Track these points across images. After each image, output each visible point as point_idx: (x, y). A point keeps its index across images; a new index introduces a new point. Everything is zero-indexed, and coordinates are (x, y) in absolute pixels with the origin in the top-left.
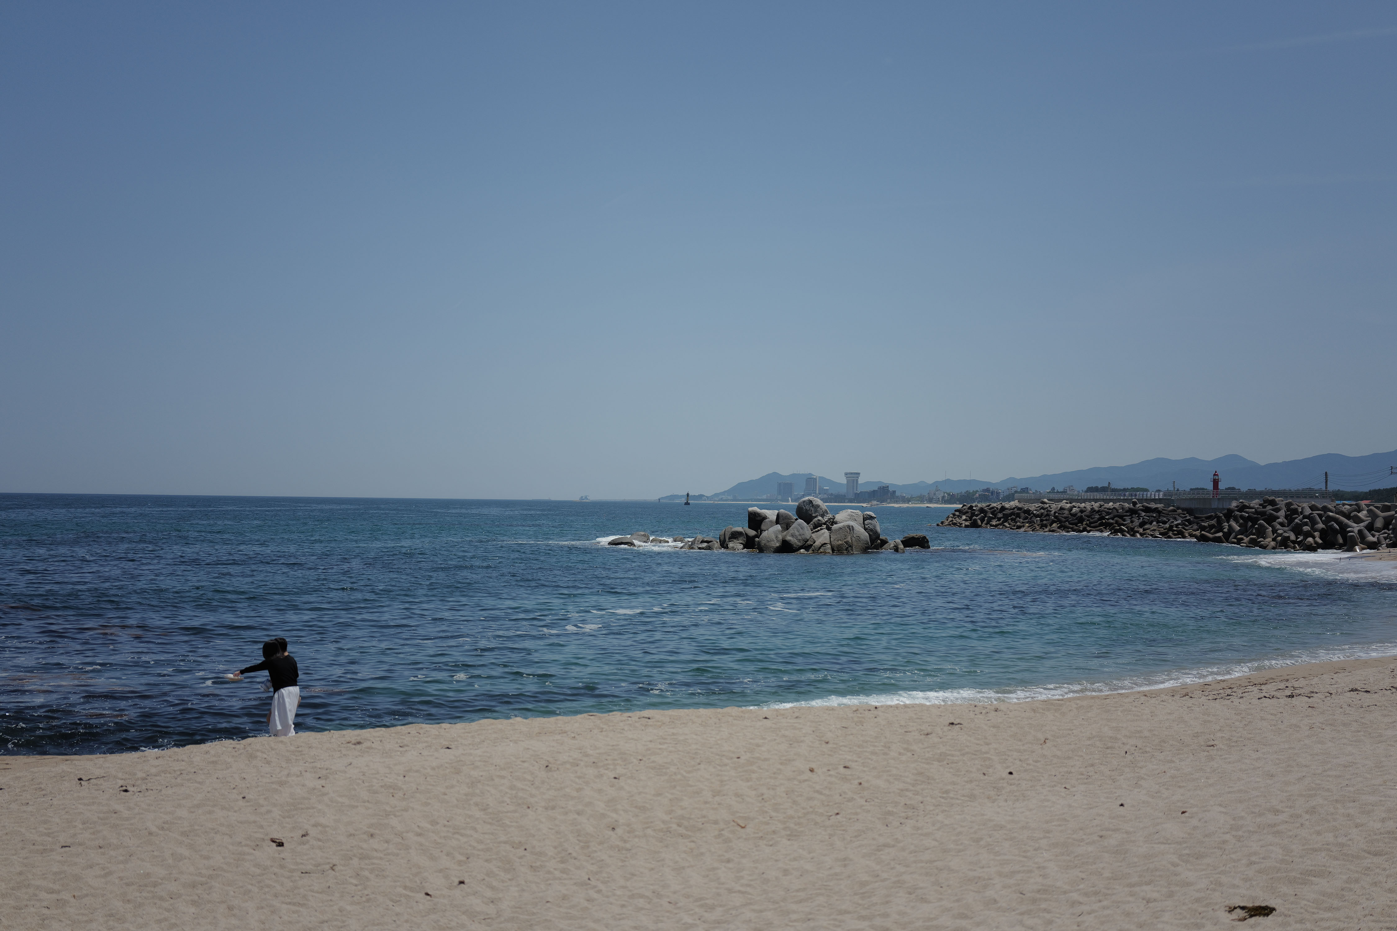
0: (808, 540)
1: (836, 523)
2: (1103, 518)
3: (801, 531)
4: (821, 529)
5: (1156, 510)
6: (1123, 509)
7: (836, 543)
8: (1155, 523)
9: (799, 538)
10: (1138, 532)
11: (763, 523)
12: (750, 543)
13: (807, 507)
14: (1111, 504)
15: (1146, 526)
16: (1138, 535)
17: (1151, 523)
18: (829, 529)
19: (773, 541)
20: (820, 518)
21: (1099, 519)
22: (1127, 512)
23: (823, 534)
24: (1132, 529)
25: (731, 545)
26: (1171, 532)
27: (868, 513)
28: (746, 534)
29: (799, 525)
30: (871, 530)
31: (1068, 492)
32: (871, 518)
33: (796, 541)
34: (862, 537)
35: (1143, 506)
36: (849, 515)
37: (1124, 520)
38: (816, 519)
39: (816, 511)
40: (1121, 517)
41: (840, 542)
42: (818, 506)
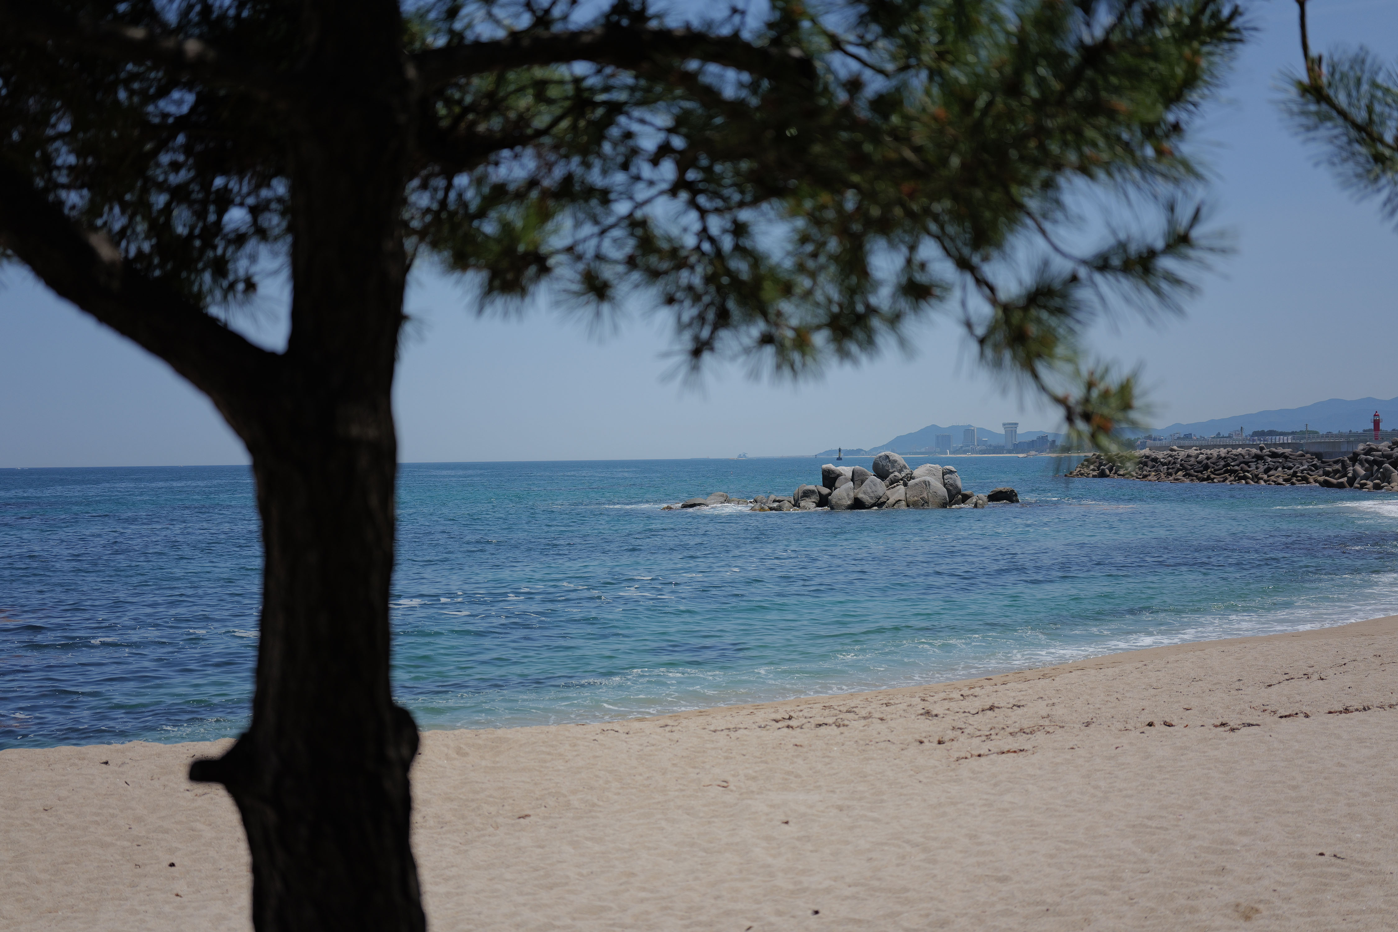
0: (880, 498)
1: (914, 479)
2: (1228, 465)
3: (874, 488)
4: (897, 485)
5: (1283, 455)
6: (1249, 454)
7: (912, 499)
8: (1280, 469)
9: (872, 495)
10: (1262, 479)
11: (837, 481)
12: (823, 501)
13: (884, 463)
14: (1240, 449)
15: (1271, 473)
16: (1262, 482)
17: (1276, 469)
18: (905, 485)
19: (845, 499)
20: (896, 474)
21: (1224, 466)
22: (1253, 458)
23: (898, 490)
24: (1256, 476)
25: (802, 503)
26: (1295, 478)
27: (948, 467)
28: (819, 492)
29: (872, 481)
30: (951, 485)
31: (1234, 437)
32: (951, 472)
33: (868, 499)
34: (939, 493)
35: (1269, 451)
36: (927, 470)
37: (1249, 467)
38: (892, 475)
39: (893, 467)
40: (1247, 463)
41: (916, 498)
42: (895, 461)
